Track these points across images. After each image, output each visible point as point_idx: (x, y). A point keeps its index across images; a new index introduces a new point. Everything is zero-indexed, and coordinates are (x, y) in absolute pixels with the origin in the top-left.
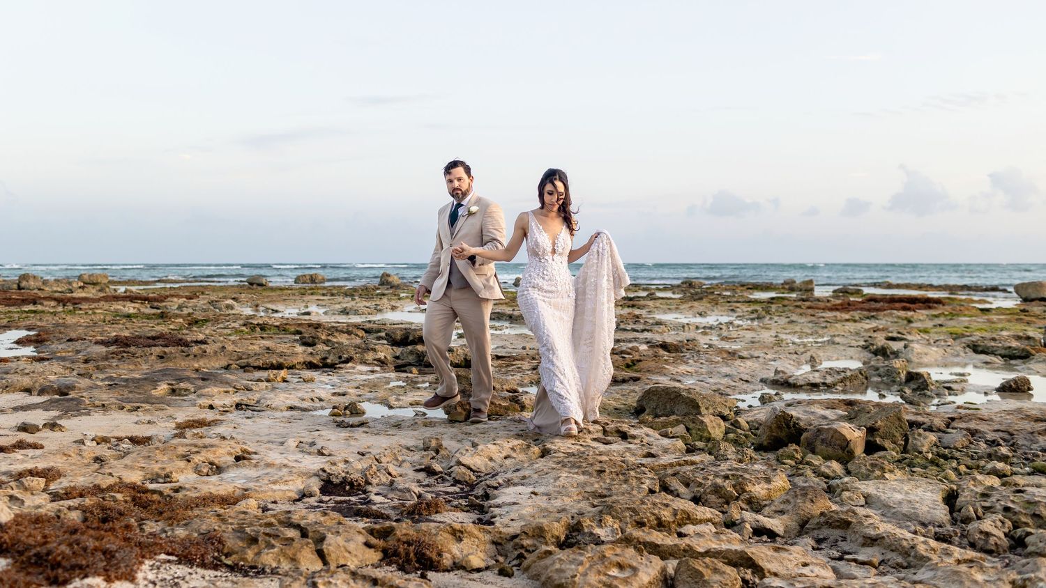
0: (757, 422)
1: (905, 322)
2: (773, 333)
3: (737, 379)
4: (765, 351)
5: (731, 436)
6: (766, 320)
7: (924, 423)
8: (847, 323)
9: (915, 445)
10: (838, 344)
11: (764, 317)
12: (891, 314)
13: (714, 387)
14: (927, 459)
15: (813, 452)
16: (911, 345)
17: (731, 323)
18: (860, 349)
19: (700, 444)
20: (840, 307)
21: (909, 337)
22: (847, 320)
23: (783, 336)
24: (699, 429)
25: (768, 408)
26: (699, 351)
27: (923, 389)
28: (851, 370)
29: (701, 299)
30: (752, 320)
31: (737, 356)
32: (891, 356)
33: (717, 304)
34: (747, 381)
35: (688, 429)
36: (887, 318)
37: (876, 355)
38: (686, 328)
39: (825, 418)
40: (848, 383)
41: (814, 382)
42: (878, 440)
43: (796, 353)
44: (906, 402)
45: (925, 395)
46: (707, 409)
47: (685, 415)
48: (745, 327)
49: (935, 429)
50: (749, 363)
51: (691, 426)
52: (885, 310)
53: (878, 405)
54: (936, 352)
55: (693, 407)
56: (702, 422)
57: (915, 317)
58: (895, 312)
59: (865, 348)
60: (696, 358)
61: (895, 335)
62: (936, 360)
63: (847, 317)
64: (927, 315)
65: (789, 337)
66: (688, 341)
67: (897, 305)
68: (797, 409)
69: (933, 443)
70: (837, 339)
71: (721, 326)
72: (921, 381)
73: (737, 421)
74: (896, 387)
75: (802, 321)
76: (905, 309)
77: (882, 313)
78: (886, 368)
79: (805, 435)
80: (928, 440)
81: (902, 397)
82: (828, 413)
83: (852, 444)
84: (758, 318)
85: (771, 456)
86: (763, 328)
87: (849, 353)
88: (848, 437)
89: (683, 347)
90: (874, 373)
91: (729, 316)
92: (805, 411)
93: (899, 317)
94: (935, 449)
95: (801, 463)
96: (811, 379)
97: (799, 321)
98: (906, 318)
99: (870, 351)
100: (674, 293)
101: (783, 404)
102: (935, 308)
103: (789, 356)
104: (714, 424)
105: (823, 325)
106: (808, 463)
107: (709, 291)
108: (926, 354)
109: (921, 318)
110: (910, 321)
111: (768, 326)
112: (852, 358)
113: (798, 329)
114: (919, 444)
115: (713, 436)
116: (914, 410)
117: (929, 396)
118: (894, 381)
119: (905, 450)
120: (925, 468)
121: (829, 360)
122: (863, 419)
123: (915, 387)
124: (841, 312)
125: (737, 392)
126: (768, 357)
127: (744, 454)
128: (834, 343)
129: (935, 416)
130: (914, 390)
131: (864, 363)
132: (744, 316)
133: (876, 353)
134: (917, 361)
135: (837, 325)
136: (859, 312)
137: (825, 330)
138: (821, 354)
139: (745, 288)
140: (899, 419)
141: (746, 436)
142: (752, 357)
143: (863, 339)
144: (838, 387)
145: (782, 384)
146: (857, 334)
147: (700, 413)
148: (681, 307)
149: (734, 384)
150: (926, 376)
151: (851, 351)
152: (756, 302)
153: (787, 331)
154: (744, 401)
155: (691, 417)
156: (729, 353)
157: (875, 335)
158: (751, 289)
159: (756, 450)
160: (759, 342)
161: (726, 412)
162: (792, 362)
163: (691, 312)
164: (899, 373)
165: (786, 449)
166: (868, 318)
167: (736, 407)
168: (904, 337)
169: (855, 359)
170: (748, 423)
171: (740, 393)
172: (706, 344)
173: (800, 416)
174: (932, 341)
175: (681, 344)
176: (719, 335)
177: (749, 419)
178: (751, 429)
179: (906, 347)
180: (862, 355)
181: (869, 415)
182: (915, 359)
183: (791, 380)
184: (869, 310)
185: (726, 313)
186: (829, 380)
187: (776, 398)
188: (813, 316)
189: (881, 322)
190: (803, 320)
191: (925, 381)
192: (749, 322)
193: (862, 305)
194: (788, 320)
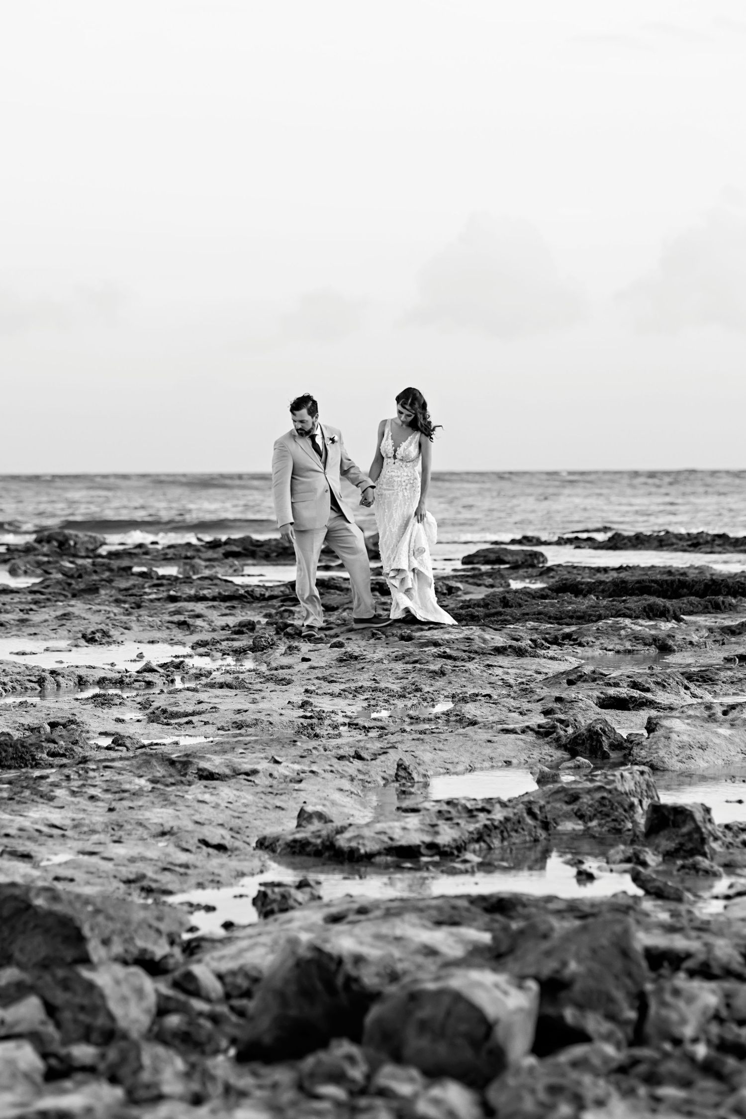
0: (246, 975)
1: (653, 651)
2: (295, 693)
3: (192, 843)
4: (272, 752)
5: (174, 1021)
6: (278, 656)
7: (689, 955)
8: (501, 660)
9: (665, 1021)
10: (473, 723)
11: (272, 645)
12: (617, 629)
13: (129, 871)
14: (691, 1059)
15: (398, 1058)
16: (666, 723)
17: (179, 666)
18: (530, 737)
19: (83, 1052)
20: (480, 612)
21: (662, 697)
22: (500, 651)
23: (324, 704)
24: (82, 1008)
25: (276, 928)
26: (85, 760)
27: (692, 853)
28: (504, 805)
29: (93, 590)
30: (239, 653)
31: (192, 770)
32: (614, 756)
33: (139, 606)
34: (221, 848)
35: (51, 1010)
36: (604, 640)
37: (574, 754)
38: (50, 685)
39: (430, 952)
40: (496, 843)
41: (403, 842)
42: (569, 1014)
43: (359, 757)
44: (648, 893)
45: (695, 868)
46: (106, 942)
47: (45, 965)
48: (218, 677)
49: (716, 971)
50: (226, 791)
51: (60, 997)
52: (600, 618)
53: (573, 909)
54: (729, 739)
55: (66, 940)
56: (91, 987)
57: (679, 637)
58: (627, 621)
59: (543, 733)
60: (75, 784)
61: (624, 691)
62: (728, 763)
63: (499, 639)
64: (711, 630)
65: (341, 704)
66: (53, 725)
67: (634, 602)
68: (357, 930)
69: (711, 1012)
70: (471, 710)
71: (149, 677)
72: (685, 830)
73: (190, 976)
74: (620, 850)
75: (379, 655)
76: (653, 613)
77: (594, 627)
78: (598, 795)
79: (375, 1012)
80: (699, 1005)
81: (637, 879)
82: (440, 938)
83: (499, 1033)
84: (254, 649)
85: (282, 1075)
86: (268, 679)
87: (501, 749)
88: (491, 1010)
89: (40, 748)
90: (567, 808)
91: (172, 642)
92: (378, 937)
93: (636, 638)
94: (714, 1029)
95: (363, 1092)
96: (397, 834)
97: (369, 656)
98: (655, 640)
99: (559, 744)
100: (13, 572)
101: (316, 916)
102: (732, 608)
103: (338, 765)
104: (126, 990)
105: (435, 667)
106: (384, 1093)
107: (115, 564)
108: (702, 748)
109: (695, 638)
110: (665, 648)
111: (281, 673)
112: (508, 763)
113: (364, 680)
114: (674, 1016)
115: (122, 1023)
116: (664, 916)
117: (707, 872)
118: (618, 831)
119: (638, 1038)
120: (686, 1084)
121: (448, 772)
122: (531, 958)
123: (671, 845)
124: (483, 627)
125: (193, 881)
126: (281, 770)
127: (207, 1076)
128: (464, 722)
129: (720, 934)
130: (669, 856)
131: (542, 780)
132: (215, 642)
133: (573, 747)
134: (678, 766)
135: (470, 665)
136: (530, 624)
137: (440, 683)
138: (427, 757)
139: (220, 552)
140: (625, 953)
141: (215, 1019)
142: (236, 773)
143: (538, 707)
144: (469, 856)
145: (318, 853)
146: (526, 691)
147: (85, 960)
148: (35, 618)
149: (183, 857)
150: (699, 816)
151: (509, 745)
152: (248, 597)
153: (336, 688)
154: (210, 909)
155: (61, 973)
156: (172, 763)
157: (570, 693)
158: (236, 555)
159: (242, 1059)
160: (256, 723)
161: (160, 949)
162: (346, 784)
163: (63, 632)
164: (632, 806)
165: (322, 1055)
166: (555, 641)
167: (192, 929)
168: (649, 695)
169: (519, 766)
170: (220, 977)
171: (200, 885)
172: (105, 734)
173: (365, 950)
174: (718, 711)
175: (33, 739)
176: (144, 706)
177: (225, 966)
178: (228, 996)
179: (651, 727)
180: (536, 755)
181: (545, 945)
182: (673, 763)
183: (342, 841)
184: (558, 619)
185: (164, 634)
186: (447, 835)
187: (300, 896)
188: (409, 638)
189: (589, 652)
190: (381, 652)
191: (698, 829)
192: (230, 660)
193: (541, 605)
194: (337, 652)
